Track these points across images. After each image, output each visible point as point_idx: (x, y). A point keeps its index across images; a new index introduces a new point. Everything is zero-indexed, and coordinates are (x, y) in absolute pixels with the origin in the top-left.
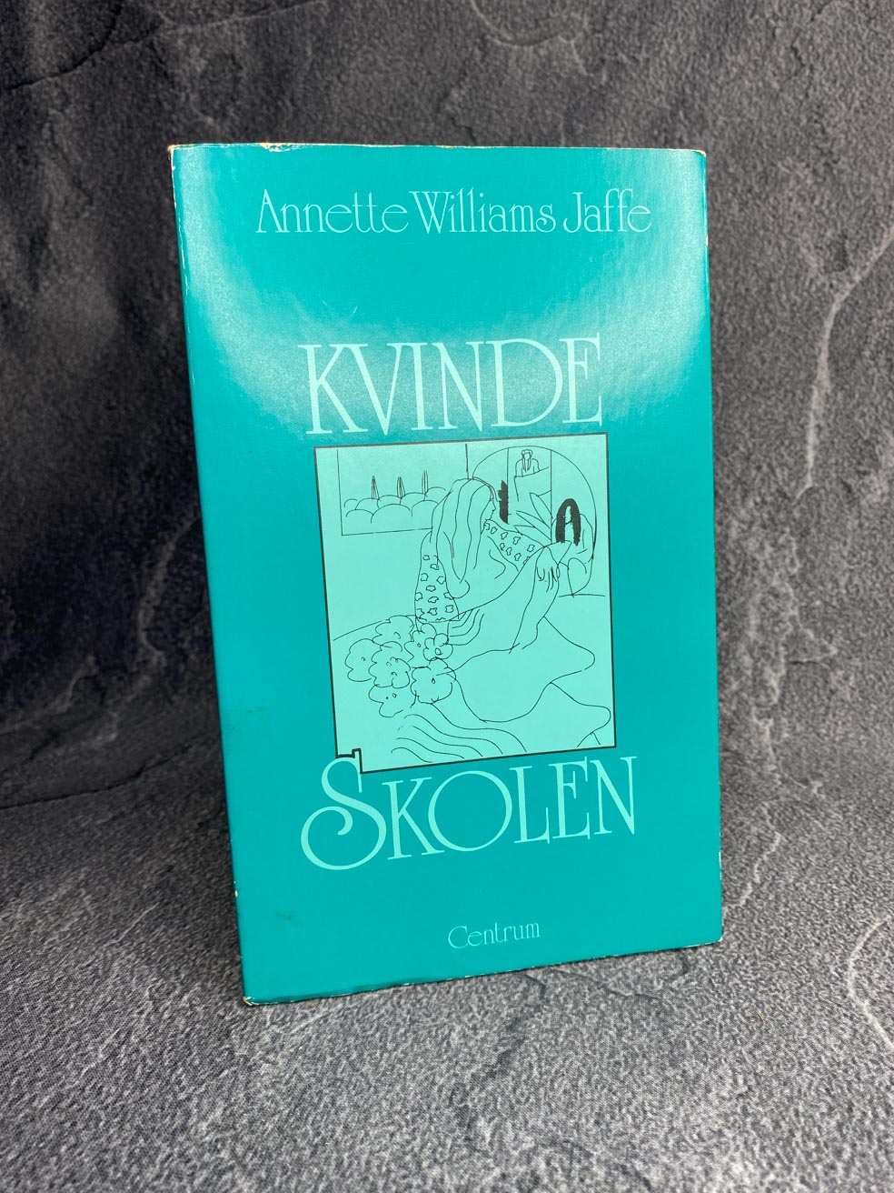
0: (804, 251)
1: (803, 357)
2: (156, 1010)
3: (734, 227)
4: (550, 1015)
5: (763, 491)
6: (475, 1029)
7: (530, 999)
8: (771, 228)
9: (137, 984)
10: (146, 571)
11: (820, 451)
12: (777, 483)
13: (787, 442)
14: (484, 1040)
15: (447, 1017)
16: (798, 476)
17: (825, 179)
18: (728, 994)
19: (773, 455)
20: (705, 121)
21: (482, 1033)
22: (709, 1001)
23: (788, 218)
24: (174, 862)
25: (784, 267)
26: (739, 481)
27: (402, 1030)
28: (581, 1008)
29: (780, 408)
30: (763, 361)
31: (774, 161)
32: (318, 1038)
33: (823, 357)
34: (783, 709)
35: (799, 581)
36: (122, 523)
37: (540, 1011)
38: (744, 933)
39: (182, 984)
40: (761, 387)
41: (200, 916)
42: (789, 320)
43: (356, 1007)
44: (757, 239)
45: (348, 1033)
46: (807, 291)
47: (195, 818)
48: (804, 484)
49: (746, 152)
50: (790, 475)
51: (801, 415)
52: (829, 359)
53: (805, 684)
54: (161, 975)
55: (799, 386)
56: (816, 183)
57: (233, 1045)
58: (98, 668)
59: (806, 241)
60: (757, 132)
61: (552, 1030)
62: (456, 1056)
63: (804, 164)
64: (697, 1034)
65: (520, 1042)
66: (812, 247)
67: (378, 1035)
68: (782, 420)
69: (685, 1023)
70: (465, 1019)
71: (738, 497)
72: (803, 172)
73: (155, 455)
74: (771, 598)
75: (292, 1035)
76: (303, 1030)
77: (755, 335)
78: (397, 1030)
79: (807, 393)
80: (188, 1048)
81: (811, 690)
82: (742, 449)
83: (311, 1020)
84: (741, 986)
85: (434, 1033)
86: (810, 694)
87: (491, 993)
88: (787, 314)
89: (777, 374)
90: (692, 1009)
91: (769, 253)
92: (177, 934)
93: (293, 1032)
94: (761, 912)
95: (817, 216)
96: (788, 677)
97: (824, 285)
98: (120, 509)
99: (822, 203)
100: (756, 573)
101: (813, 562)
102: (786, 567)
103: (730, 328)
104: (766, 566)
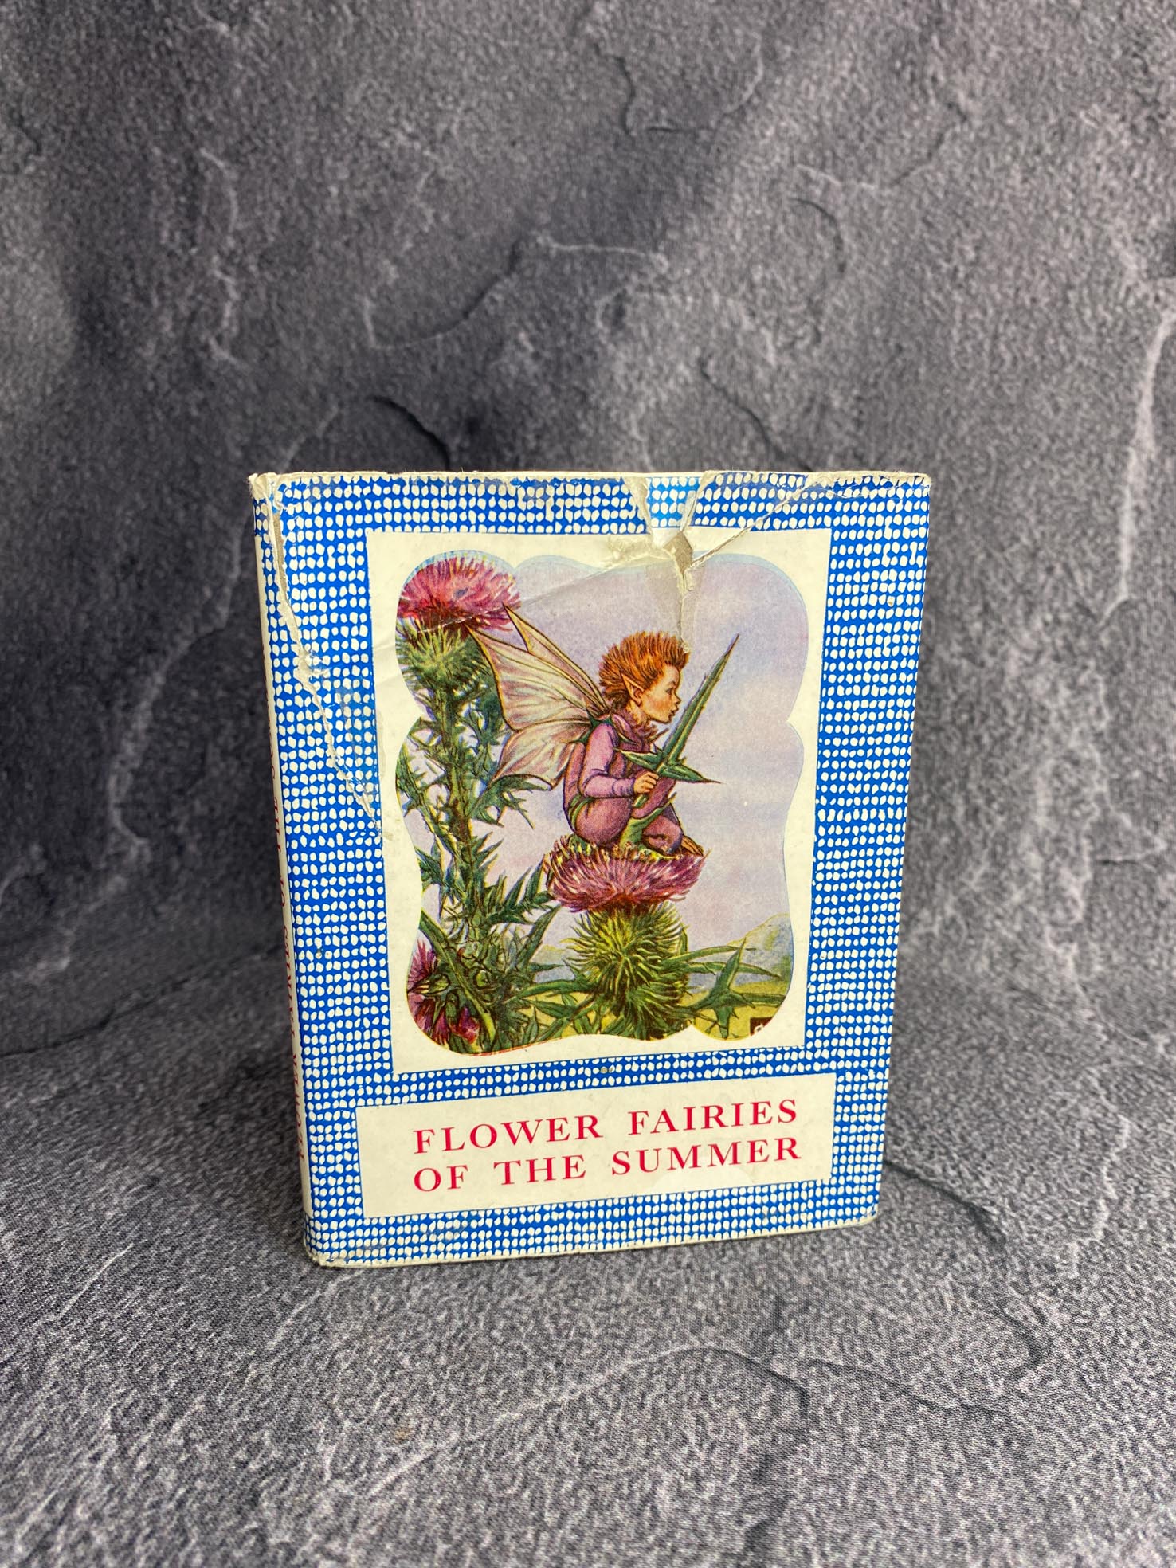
0: (1117, 244)
1: (1116, 405)
2: (123, 1451)
3: (1015, 205)
4: (823, 1449)
5: (1057, 604)
6: (696, 1477)
7: (786, 1417)
8: (1069, 208)
9: (91, 1401)
10: (120, 715)
11: (1140, 545)
12: (1076, 592)
13: (1091, 532)
14: (716, 1502)
15: (647, 1455)
16: (1106, 583)
17: (1148, 140)
18: (1118, 1403)
19: (1071, 550)
20: (970, 52)
21: (711, 1486)
22: (1089, 1418)
23: (1094, 194)
24: (160, 1170)
25: (1088, 268)
26: (1019, 589)
27: (569, 1485)
28: (875, 1433)
29: (1082, 481)
30: (1057, 409)
31: (1075, 109)
32: (418, 1503)
33: (1145, 406)
34: (1091, 930)
35: (1107, 739)
36: (84, 644)
37: (806, 1441)
38: (1115, 1289)
39: (170, 1398)
40: (1054, 448)
41: (205, 1268)
42: (1095, 348)
43: (483, 1439)
44: (1049, 224)
45: (472, 1492)
46: (1122, 305)
47: (194, 1096)
48: (1115, 595)
49: (1033, 95)
50: (1095, 580)
51: (1112, 491)
52: (1153, 408)
53: (1121, 893)
54: (133, 1382)
55: (1110, 447)
56: (1135, 145)
57: (264, 1523)
58: (44, 863)
59: (1119, 231)
60: (1048, 66)
61: (833, 1479)
62: (670, 1535)
63: (1117, 116)
64: (1084, 1482)
65: (780, 1505)
66: (1129, 239)
67: (526, 1495)
68: (1083, 498)
69: (1059, 1461)
70: (678, 1459)
71: (1019, 613)
72: (1116, 127)
73: (136, 540)
74: (1068, 766)
75: (372, 1499)
76: (390, 1487)
77: (1045, 368)
78: (559, 1484)
79: (1121, 458)
80: (181, 1530)
81: (1131, 901)
82: (1025, 540)
83: (405, 1467)
84: (1135, 1387)
85: (625, 1490)
86: (1129, 907)
87: (716, 1406)
88: (1091, 339)
89: (1078, 429)
90: (1063, 1432)
91: (1067, 245)
92: (165, 1303)
93: (373, 1492)
94: (1133, 1250)
95: (1137, 194)
96: (1095, 883)
97: (1146, 297)
98: (83, 621)
99: (1143, 176)
100: (1045, 728)
101: (1129, 713)
102: (1089, 720)
103: (1008, 357)
104: (1061, 718)
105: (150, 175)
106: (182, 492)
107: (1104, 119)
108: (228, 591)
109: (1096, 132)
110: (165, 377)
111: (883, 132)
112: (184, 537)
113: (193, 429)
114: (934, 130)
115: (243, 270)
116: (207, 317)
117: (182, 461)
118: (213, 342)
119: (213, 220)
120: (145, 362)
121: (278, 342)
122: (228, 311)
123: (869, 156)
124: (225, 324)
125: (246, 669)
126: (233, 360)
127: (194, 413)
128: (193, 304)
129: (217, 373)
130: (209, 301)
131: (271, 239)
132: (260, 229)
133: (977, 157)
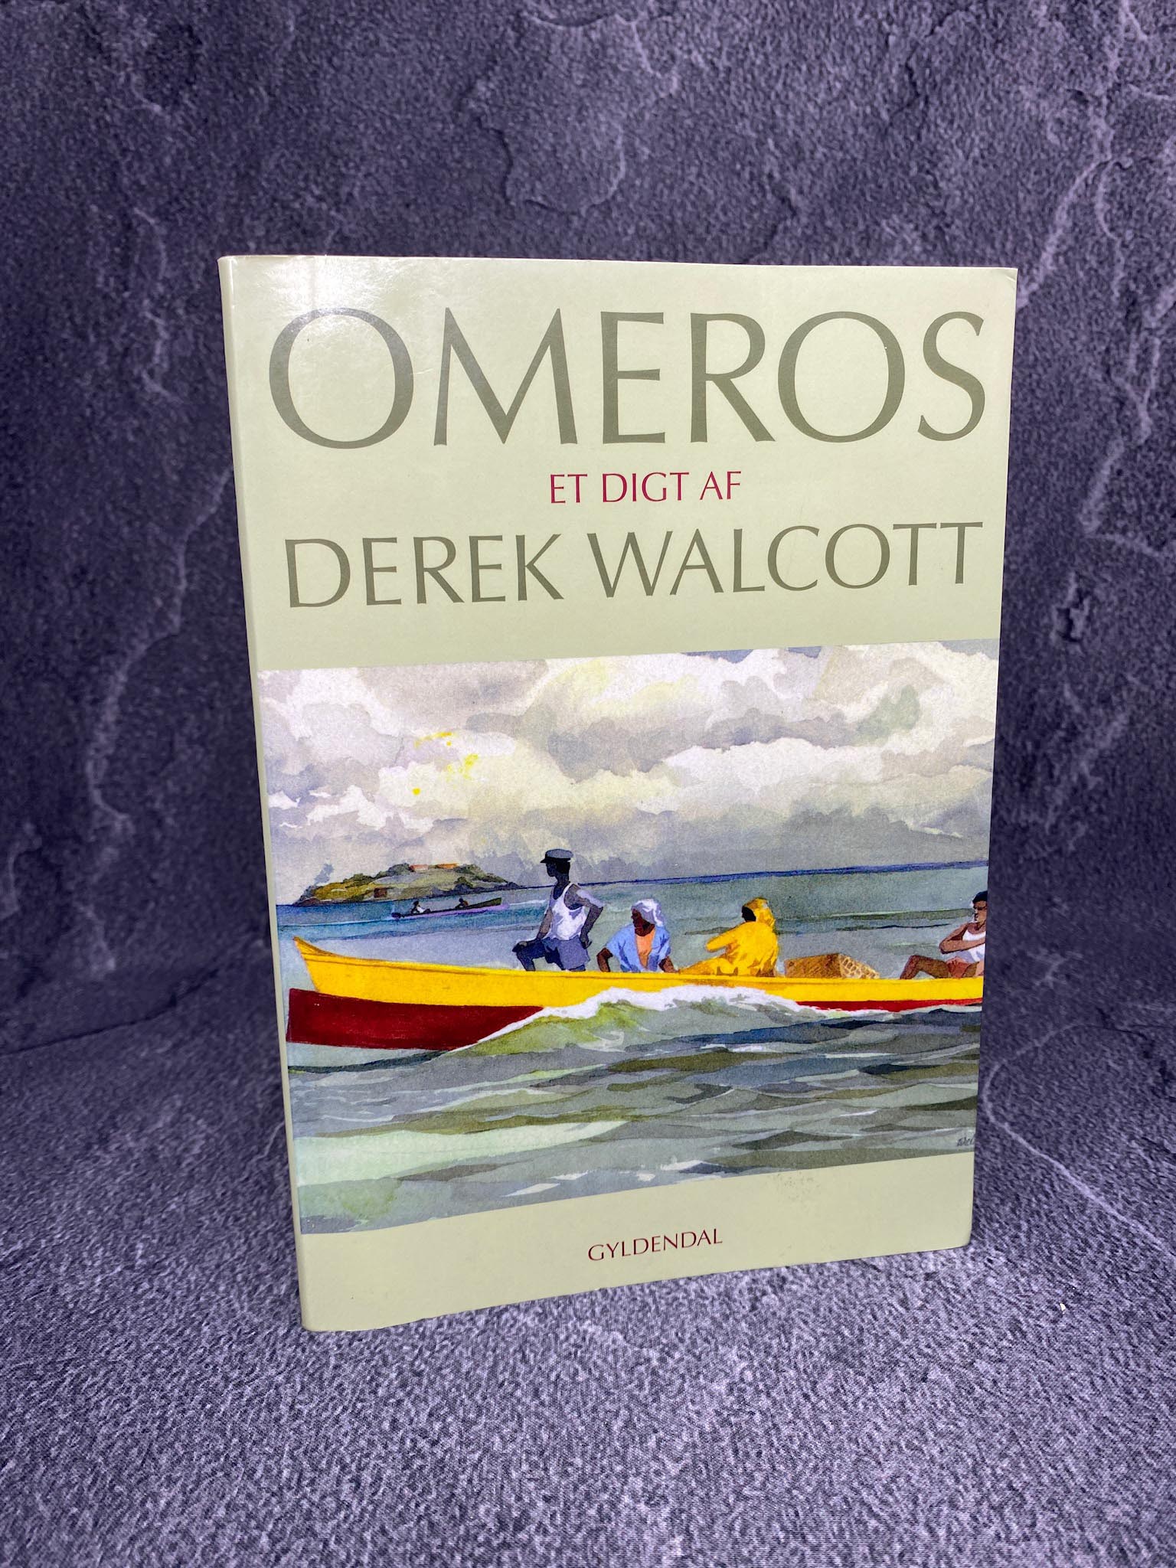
105: (87, 228)
106: (124, 510)
107: (901, 228)
108: (177, 601)
109: (894, 238)
110: (101, 404)
111: (727, 225)
112: (130, 552)
113: (130, 453)
114: (770, 222)
115: (171, 313)
116: (139, 354)
117: (122, 482)
118: (145, 376)
119: (145, 268)
120: (82, 391)
121: (206, 378)
122: (159, 349)
123: (715, 246)
124: (156, 360)
125: (202, 670)
126: (165, 393)
127: (131, 438)
128: (126, 341)
129: (150, 403)
130: (141, 338)
131: (197, 286)
132: (186, 277)
133: (802, 251)
